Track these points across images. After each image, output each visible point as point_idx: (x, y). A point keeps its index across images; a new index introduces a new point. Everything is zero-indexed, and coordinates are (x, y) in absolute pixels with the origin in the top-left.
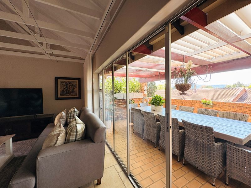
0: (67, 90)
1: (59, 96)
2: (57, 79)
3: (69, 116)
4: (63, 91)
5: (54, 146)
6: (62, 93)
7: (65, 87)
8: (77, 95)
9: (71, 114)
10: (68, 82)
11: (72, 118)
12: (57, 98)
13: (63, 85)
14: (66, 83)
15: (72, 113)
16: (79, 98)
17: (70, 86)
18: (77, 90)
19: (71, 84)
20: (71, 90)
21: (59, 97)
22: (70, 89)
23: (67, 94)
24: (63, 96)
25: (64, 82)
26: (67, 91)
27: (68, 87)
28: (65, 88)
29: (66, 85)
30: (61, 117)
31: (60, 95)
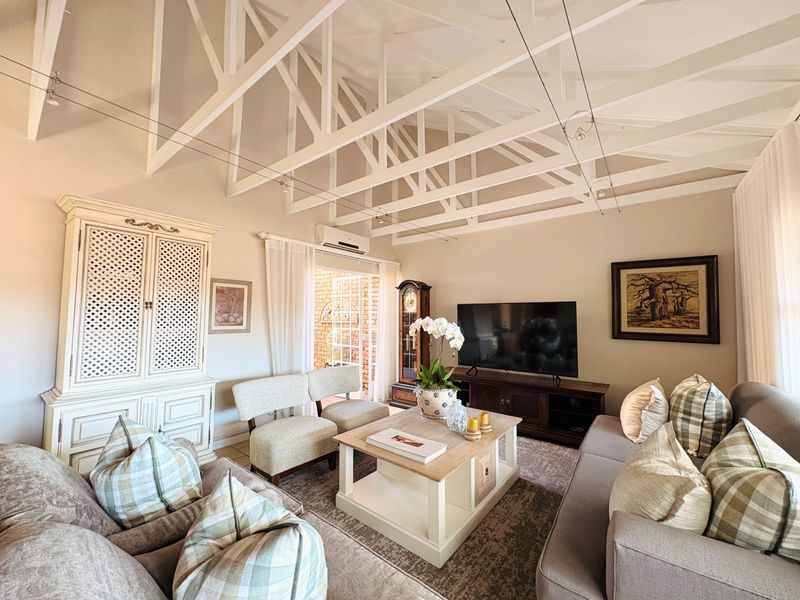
0: (653, 305)
1: (625, 328)
2: (617, 268)
3: (682, 407)
4: (638, 311)
5: (662, 520)
6: (637, 317)
7: (647, 294)
8: (698, 327)
9: (689, 401)
10: (659, 275)
11: (692, 418)
12: (617, 334)
13: (639, 288)
14: (651, 279)
15: (697, 399)
16: (713, 337)
17: (665, 290)
18: (699, 304)
19: (670, 283)
20: (671, 307)
21: (623, 330)
22: (665, 302)
23: (654, 318)
24: (639, 326)
25: (644, 276)
26: (653, 311)
27: (660, 293)
28: (647, 298)
29: (652, 289)
30: (646, 405)
31: (628, 322)
